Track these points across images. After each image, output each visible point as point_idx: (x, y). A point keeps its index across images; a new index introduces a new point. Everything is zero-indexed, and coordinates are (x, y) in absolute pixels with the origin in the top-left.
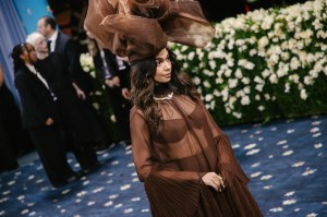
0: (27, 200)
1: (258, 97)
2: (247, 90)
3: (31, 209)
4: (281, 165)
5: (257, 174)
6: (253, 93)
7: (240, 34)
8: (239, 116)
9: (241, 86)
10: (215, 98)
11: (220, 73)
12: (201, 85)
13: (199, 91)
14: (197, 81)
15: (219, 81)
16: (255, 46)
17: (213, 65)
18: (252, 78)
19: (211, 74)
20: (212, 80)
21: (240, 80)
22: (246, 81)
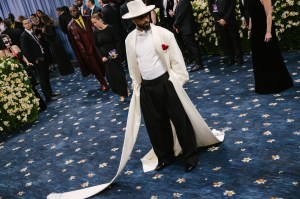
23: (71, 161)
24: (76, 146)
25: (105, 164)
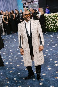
0: (14, 37)
1: (54, 28)
2: (53, 26)
4: (56, 39)
5: (52, 40)
6: (54, 27)
7: (54, 16)
8: (51, 30)
10: (47, 26)
12: (45, 24)
15: (48, 24)
16: (56, 19)
17: (48, 21)
18: (54, 24)
20: (47, 23)
21: (52, 24)
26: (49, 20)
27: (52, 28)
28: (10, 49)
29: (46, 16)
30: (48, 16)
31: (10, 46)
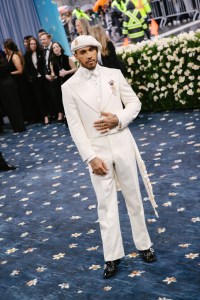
0: (34, 147)
1: (198, 90)
2: (191, 85)
3: (37, 153)
5: (192, 142)
6: (196, 87)
7: (191, 44)
8: (183, 103)
9: (187, 82)
10: (168, 89)
11: (173, 72)
12: (159, 79)
13: (157, 83)
14: (156, 76)
15: (172, 77)
17: (168, 65)
18: (196, 77)
19: (167, 72)
20: (167, 76)
21: (187, 77)
22: (191, 78)
23: (14, 250)
24: (23, 229)
25: (62, 255)
26: (174, 63)
27: (190, 92)
28: (20, 196)
29: (160, 48)
30: (167, 46)
31: (22, 181)
